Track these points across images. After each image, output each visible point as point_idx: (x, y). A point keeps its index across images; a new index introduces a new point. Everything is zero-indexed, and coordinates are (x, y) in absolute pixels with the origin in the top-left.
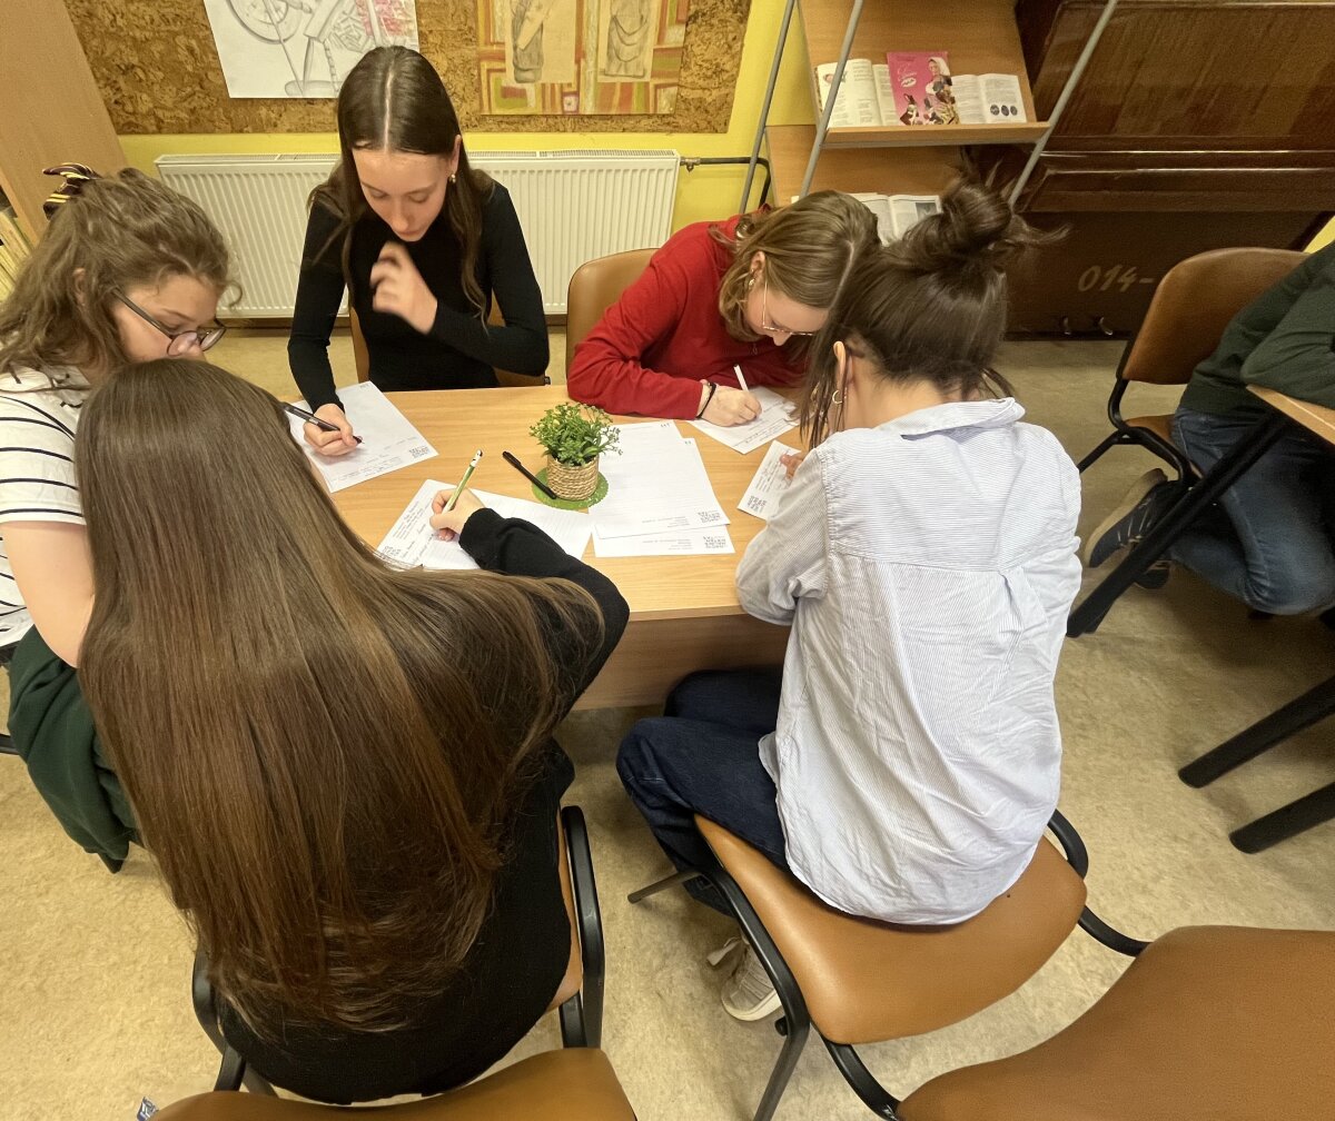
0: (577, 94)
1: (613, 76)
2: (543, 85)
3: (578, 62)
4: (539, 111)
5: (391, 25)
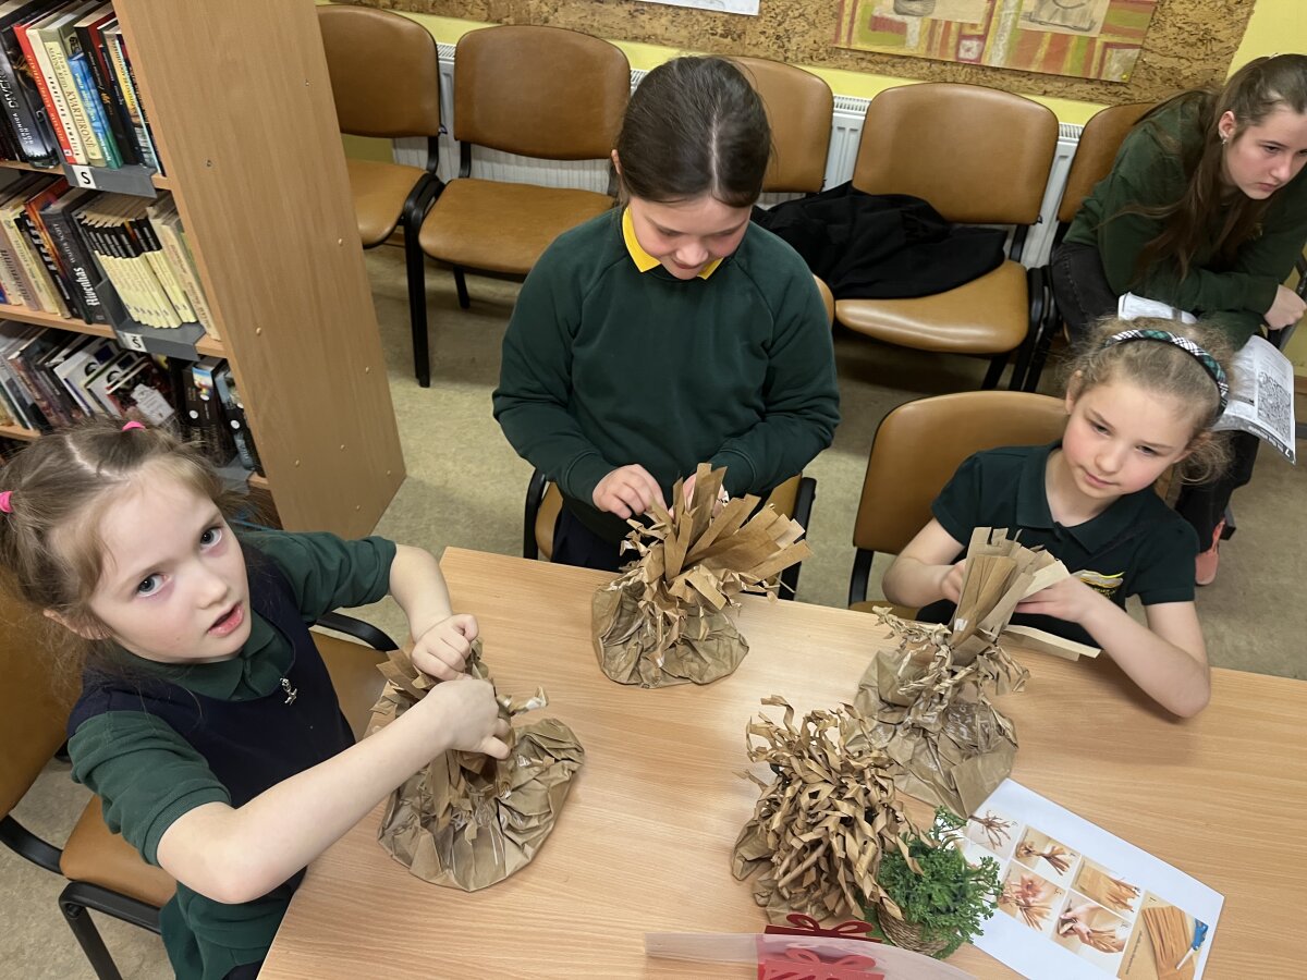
0: (982, 38)
1: (1040, 23)
2: (934, 22)
3: (991, 2)
4: (921, 53)
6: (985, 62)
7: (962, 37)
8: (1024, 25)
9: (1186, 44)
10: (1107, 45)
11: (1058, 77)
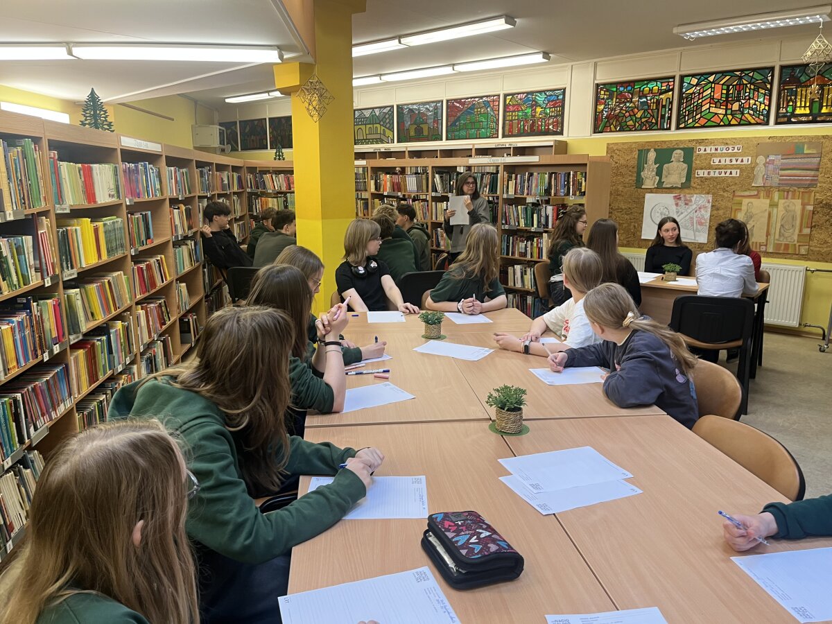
0: (766, 245)
1: (781, 241)
3: (767, 236)
5: (700, 224)
6: (767, 251)
7: (760, 245)
8: (776, 242)
10: (799, 246)
11: (788, 254)
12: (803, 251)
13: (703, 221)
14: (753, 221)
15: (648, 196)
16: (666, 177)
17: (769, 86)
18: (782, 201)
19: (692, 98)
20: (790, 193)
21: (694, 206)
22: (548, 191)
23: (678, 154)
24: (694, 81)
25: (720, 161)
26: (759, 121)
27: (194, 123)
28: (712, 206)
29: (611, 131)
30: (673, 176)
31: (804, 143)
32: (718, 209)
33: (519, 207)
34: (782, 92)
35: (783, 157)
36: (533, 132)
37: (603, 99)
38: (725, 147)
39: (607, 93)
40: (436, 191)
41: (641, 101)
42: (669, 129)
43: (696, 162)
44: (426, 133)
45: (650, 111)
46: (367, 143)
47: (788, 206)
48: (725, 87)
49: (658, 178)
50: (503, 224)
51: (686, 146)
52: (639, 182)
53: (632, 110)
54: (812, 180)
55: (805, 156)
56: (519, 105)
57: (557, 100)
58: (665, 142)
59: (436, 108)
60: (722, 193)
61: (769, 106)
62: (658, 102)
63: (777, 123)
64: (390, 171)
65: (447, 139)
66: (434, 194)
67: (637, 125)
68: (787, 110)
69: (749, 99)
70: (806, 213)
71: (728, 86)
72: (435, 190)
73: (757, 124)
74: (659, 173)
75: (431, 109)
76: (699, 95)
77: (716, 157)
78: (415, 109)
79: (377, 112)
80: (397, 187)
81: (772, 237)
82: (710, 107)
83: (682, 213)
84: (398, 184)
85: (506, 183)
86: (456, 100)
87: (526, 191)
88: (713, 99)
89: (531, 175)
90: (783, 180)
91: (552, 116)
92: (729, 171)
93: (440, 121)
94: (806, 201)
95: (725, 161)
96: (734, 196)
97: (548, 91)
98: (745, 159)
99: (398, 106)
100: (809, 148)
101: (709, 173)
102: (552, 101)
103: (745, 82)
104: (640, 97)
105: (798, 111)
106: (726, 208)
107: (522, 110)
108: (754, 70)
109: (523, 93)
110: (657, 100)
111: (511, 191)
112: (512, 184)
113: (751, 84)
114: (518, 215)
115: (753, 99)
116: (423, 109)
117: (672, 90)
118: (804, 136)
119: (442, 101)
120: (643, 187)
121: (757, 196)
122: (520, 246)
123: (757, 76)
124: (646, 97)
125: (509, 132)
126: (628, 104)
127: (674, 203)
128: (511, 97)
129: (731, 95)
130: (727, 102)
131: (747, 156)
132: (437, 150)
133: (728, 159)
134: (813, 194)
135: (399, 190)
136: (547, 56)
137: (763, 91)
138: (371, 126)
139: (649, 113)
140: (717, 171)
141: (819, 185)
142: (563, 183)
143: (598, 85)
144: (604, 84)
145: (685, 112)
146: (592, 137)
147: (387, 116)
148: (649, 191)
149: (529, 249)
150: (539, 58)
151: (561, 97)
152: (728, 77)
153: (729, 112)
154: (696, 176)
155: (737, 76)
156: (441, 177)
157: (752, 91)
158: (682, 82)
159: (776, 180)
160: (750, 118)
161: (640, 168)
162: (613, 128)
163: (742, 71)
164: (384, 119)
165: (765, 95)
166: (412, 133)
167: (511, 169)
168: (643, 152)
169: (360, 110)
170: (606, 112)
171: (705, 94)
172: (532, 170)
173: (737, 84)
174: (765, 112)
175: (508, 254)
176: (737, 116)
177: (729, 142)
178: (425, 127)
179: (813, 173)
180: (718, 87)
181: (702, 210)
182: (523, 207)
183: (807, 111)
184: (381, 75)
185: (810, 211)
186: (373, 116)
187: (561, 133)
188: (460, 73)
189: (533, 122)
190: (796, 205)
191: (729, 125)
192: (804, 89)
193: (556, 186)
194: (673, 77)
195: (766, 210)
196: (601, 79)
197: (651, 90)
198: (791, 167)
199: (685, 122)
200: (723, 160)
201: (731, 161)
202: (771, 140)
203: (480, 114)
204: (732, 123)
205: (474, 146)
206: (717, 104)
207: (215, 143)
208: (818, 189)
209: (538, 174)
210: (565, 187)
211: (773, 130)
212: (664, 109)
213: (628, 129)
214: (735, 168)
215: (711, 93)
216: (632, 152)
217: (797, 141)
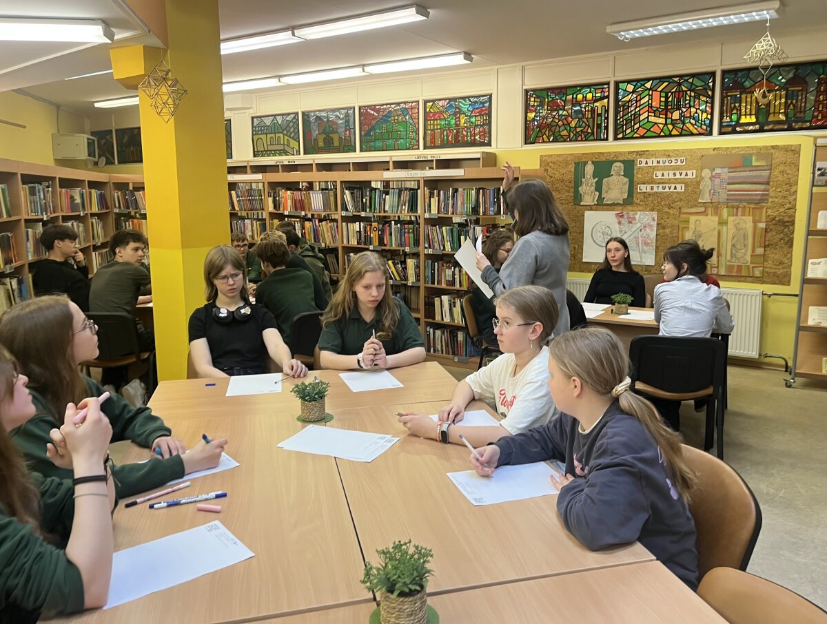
0: (718, 267)
1: (733, 262)
3: (718, 257)
5: (646, 244)
6: (720, 273)
8: (728, 263)
9: (776, 265)
10: (753, 267)
11: (742, 276)
12: (757, 273)
13: (649, 241)
14: (702, 241)
15: (588, 214)
16: (607, 192)
17: (710, 93)
18: (731, 219)
19: (629, 107)
20: (740, 209)
21: (639, 225)
22: (475, 210)
23: (618, 167)
24: (630, 88)
25: (663, 175)
26: (701, 131)
27: (55, 131)
28: (658, 224)
29: (544, 142)
30: (614, 191)
31: (751, 155)
32: (664, 228)
33: (444, 228)
34: (726, 99)
35: (731, 170)
36: (458, 143)
37: (534, 106)
38: (667, 160)
39: (536, 100)
40: (347, 210)
41: (575, 109)
42: (607, 139)
43: (638, 176)
44: (336, 143)
45: (585, 120)
46: (269, 155)
47: (739, 223)
48: (663, 94)
49: (597, 193)
50: (425, 248)
51: (626, 159)
52: (577, 198)
53: (565, 119)
54: (762, 195)
55: (754, 169)
56: (441, 113)
57: (483, 106)
58: (603, 154)
59: (347, 115)
60: (667, 210)
61: (712, 114)
62: (593, 110)
63: (721, 133)
64: (292, 186)
65: (361, 151)
66: (344, 213)
67: (572, 135)
68: (731, 118)
69: (690, 107)
70: (758, 232)
71: (667, 94)
72: (345, 208)
73: (700, 134)
74: (599, 188)
75: (342, 116)
76: (636, 102)
77: (659, 170)
78: (324, 116)
79: (279, 119)
80: (299, 205)
81: (724, 258)
82: (649, 116)
83: (626, 233)
84: (301, 202)
85: (427, 200)
86: (369, 107)
87: (450, 210)
88: (652, 107)
89: (456, 191)
90: (731, 195)
91: (478, 125)
92: (673, 186)
93: (352, 131)
94: (757, 218)
95: (669, 175)
96: (680, 213)
97: (472, 97)
98: (689, 173)
99: (303, 113)
100: (757, 160)
101: (652, 188)
102: (478, 108)
103: (684, 89)
104: (574, 105)
105: (743, 120)
106: (672, 226)
107: (445, 118)
108: (693, 75)
109: (445, 99)
110: (592, 108)
111: (434, 210)
112: (434, 201)
113: (691, 91)
114: (443, 237)
115: (694, 107)
116: (332, 117)
117: (608, 97)
118: (752, 147)
119: (354, 108)
120: (582, 203)
121: (704, 213)
122: (447, 273)
123: (697, 82)
124: (580, 105)
125: (432, 142)
126: (561, 112)
127: (616, 221)
128: (431, 104)
129: (670, 104)
130: (666, 111)
131: (691, 169)
132: (349, 163)
133: (671, 173)
134: (764, 210)
135: (303, 209)
136: (467, 56)
137: (704, 99)
138: (273, 135)
139: (583, 122)
140: (661, 186)
141: (770, 200)
142: (492, 200)
143: (527, 91)
144: (534, 90)
145: (623, 121)
146: (523, 148)
147: (291, 124)
148: (589, 208)
149: (457, 277)
150: (459, 60)
151: (487, 105)
152: (666, 84)
153: (669, 121)
154: (639, 191)
155: (675, 82)
156: (352, 193)
157: (692, 99)
158: (617, 88)
159: (723, 196)
160: (691, 128)
161: (577, 183)
162: (546, 139)
163: (681, 76)
164: (288, 129)
165: (707, 102)
166: (321, 144)
167: (433, 184)
168: (580, 165)
169: (260, 117)
170: (537, 121)
171: (642, 102)
172: (456, 185)
173: (675, 92)
174: (708, 122)
175: (433, 283)
176: (678, 125)
177: (671, 154)
178: (335, 138)
179: (763, 187)
180: (656, 95)
181: (647, 229)
182: (448, 228)
183: (753, 119)
184: (280, 76)
185: (763, 228)
186: (274, 124)
187: (489, 144)
188: (372, 76)
189: (458, 132)
190: (747, 223)
191: (670, 135)
192: (749, 96)
193: (485, 203)
194: (608, 84)
195: (715, 228)
196: (531, 84)
197: (585, 98)
198: (739, 181)
199: (623, 132)
200: (666, 173)
201: (675, 174)
202: (716, 152)
203: (398, 122)
204: (673, 133)
205: (391, 158)
206: (657, 112)
207: (83, 154)
208: (769, 204)
209: (464, 190)
210: (494, 205)
211: (717, 141)
212: (599, 118)
213: (562, 139)
214: (679, 183)
215: (648, 101)
216: (567, 164)
217: (743, 152)
